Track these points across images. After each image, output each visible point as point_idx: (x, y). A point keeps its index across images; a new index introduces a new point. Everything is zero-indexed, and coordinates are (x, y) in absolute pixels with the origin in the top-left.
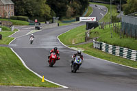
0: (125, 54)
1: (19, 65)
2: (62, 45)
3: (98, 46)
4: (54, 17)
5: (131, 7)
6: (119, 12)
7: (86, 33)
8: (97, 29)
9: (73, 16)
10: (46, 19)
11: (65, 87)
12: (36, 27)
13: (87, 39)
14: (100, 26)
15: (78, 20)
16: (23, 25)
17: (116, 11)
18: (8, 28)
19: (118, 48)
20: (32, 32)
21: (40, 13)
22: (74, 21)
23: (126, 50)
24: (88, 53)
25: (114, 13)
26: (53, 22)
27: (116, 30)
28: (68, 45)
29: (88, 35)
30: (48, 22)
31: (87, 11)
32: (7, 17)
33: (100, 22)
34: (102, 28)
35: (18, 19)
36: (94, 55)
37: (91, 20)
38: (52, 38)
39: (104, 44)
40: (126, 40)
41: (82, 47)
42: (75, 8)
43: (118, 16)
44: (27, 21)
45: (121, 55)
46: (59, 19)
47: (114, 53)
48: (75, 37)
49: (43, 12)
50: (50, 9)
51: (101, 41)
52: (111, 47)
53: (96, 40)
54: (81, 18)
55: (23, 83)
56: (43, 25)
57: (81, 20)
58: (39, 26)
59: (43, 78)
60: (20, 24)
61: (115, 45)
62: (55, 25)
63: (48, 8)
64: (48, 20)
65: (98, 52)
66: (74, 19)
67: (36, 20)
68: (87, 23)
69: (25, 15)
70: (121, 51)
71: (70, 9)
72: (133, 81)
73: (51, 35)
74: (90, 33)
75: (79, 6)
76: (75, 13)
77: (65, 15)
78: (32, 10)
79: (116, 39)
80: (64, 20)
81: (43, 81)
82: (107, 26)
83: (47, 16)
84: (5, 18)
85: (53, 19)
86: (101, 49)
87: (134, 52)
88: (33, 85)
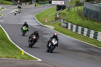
0: (85, 33)
1: (5, 39)
3: (65, 25)
7: (56, 14)
12: (19, 7)
13: (57, 19)
15: (50, 3)
16: (8, 4)
19: (80, 28)
23: (86, 30)
24: (57, 30)
26: (31, 3)
27: (79, 13)
28: (42, 23)
29: (58, 16)
30: (27, 3)
34: (68, 10)
36: (62, 32)
37: (60, 4)
38: (31, 16)
39: (70, 24)
40: (86, 22)
43: (81, 1)
44: (12, 1)
45: (82, 33)
46: (36, 1)
47: (77, 31)
48: (48, 16)
51: (67, 21)
52: (75, 26)
53: (64, 20)
56: (24, 5)
61: (78, 25)
62: (33, 5)
64: (27, 1)
65: (65, 30)
66: (48, 2)
67: (19, 1)
68: (57, 5)
70: (83, 30)
74: (60, 14)
79: (79, 20)
80: (40, 2)
82: (73, 9)
86: (67, 27)
87: (92, 32)
88: (15, 58)
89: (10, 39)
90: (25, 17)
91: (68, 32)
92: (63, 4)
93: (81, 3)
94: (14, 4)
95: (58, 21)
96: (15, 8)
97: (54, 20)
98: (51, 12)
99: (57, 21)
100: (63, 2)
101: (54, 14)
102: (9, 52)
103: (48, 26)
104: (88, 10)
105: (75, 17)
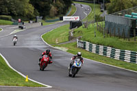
0: (109, 53)
2: (46, 45)
3: (82, 45)
4: (38, 17)
5: (114, 6)
6: (102, 11)
7: (70, 32)
8: (81, 28)
9: (56, 15)
10: (30, 18)
11: (49, 87)
12: (20, 27)
13: (70, 38)
14: (83, 26)
15: (61, 19)
16: (6, 24)
17: (99, 10)
19: (101, 47)
20: (16, 31)
21: (24, 12)
22: (58, 20)
23: (109, 49)
24: (72, 52)
25: (97, 12)
26: (36, 22)
27: (100, 29)
28: (52, 44)
29: (72, 35)
30: (31, 22)
31: (71, 10)
33: (84, 21)
34: (85, 27)
37: (74, 20)
38: (36, 37)
39: (87, 43)
40: (109, 40)
41: (65, 47)
42: (58, 7)
43: (102, 15)
44: (11, 20)
45: (105, 54)
46: (43, 19)
47: (97, 52)
48: (58, 36)
49: (27, 12)
50: (33, 8)
51: (84, 40)
52: (94, 46)
53: (80, 39)
54: (64, 17)
56: (27, 25)
57: (64, 20)
58: (22, 26)
59: (26, 77)
60: (4, 24)
61: (98, 44)
62: (39, 24)
63: (31, 8)
64: (31, 19)
66: (58, 18)
67: (20, 20)
68: (71, 22)
69: (9, 15)
70: (105, 50)
71: (53, 8)
72: (117, 80)
73: (35, 34)
74: (74, 32)
75: (62, 5)
76: (58, 12)
77: (48, 14)
78: (15, 10)
79: (100, 38)
80: (48, 19)
81: (27, 80)
82: (91, 25)
83: (30, 15)
85: (36, 18)
86: (84, 48)
87: (118, 51)
88: (17, 85)
90: (28, 39)
91: (86, 54)
92: (78, 19)
94: (13, 24)
96: (15, 29)
97: (67, 39)
98: (62, 31)
99: (71, 41)
100: (79, 17)
101: (67, 33)
103: (60, 48)
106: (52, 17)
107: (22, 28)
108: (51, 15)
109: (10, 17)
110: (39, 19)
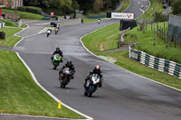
0: (172, 70)
1: (28, 81)
2: (87, 52)
3: (135, 56)
4: (77, 11)
6: (165, 7)
8: (134, 30)
9: (102, 10)
10: (66, 12)
12: (52, 24)
13: (120, 45)
15: (109, 16)
16: (33, 19)
17: (161, 5)
18: (14, 23)
19: (162, 61)
20: (45, 30)
21: (58, 3)
22: (103, 17)
23: (172, 64)
24: (122, 65)
25: (158, 8)
26: (74, 17)
27: (160, 34)
28: (94, 51)
29: (122, 39)
30: (68, 17)
31: (122, 4)
32: (13, 7)
33: (139, 20)
34: (141, 29)
35: (28, 10)
36: (129, 69)
37: (127, 18)
39: (143, 54)
40: (173, 51)
43: (165, 12)
44: (40, 14)
45: (166, 70)
46: (84, 14)
47: (156, 67)
48: (104, 40)
49: (63, 3)
51: (139, 48)
52: (152, 58)
53: (133, 47)
54: (113, 14)
55: (33, 111)
56: (62, 21)
57: (113, 17)
58: (55, 22)
59: (60, 103)
61: (158, 56)
62: (78, 21)
64: (68, 13)
65: (135, 65)
66: (105, 14)
67: (52, 14)
68: (122, 21)
69: (38, 6)
70: (167, 65)
74: (126, 35)
76: (105, 5)
77: (92, 8)
79: (160, 47)
80: (91, 15)
81: (59, 107)
82: (149, 28)
83: (67, 8)
84: (10, 9)
85: (75, 12)
86: (139, 60)
88: (46, 115)
89: (36, 81)
91: (141, 68)
92: (132, 18)
93: (163, 16)
94: (43, 19)
95: (123, 49)
96: (45, 26)
97: (116, 46)
98: (110, 32)
99: (121, 49)
100: (132, 15)
101: (115, 36)
102: (35, 105)
103: (105, 58)
104: (176, 29)
105: (153, 42)
106: (96, 13)
107: (55, 26)
108: (95, 8)
109: (39, 9)
110: (79, 14)
